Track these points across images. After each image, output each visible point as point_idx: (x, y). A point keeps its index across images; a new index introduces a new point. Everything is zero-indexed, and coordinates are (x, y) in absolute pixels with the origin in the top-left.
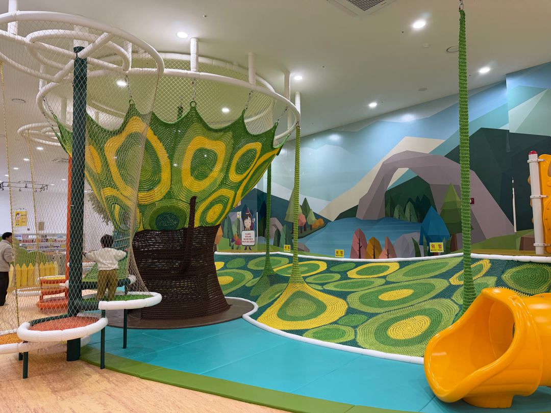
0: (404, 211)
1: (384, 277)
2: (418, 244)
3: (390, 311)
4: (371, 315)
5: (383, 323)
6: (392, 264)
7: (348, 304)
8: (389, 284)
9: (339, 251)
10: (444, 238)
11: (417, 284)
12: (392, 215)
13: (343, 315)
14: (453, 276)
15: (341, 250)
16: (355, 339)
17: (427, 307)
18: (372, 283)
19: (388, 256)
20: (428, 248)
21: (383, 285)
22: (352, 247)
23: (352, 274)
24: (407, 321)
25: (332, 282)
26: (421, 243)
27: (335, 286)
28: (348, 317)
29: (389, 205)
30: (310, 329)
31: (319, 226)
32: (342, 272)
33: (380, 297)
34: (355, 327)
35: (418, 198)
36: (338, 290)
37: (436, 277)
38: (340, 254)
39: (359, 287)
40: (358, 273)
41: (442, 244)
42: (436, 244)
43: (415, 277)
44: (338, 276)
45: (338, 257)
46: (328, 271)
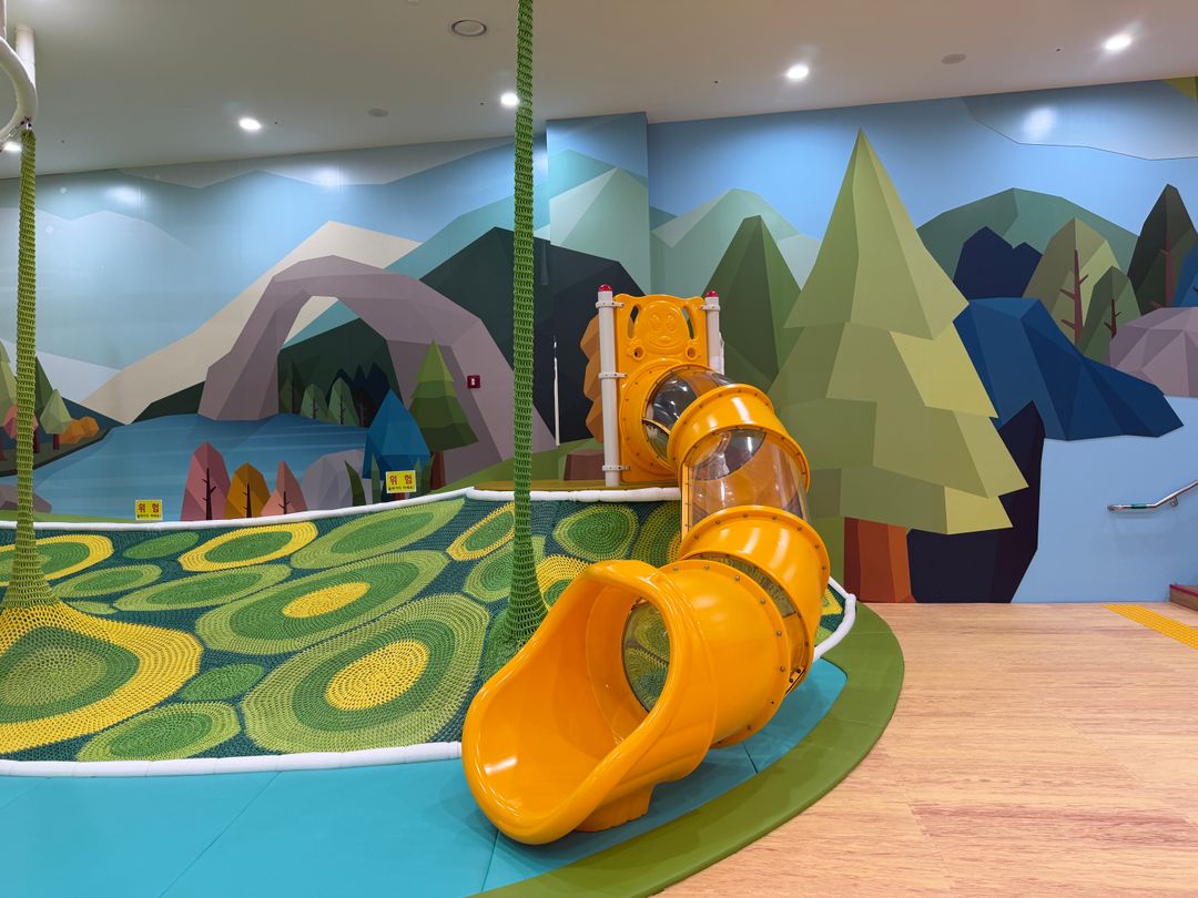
0: (328, 399)
1: (286, 560)
2: (360, 475)
3: (322, 642)
4: (272, 662)
5: (312, 675)
6: (299, 526)
7: (202, 642)
8: (301, 576)
9: (149, 503)
10: (419, 462)
11: (373, 568)
12: (296, 409)
13: (194, 673)
14: (451, 542)
15: (154, 501)
16: (242, 734)
17: (412, 618)
18: (255, 578)
19: (285, 508)
20: (382, 483)
21: (286, 580)
22: (187, 493)
23: (193, 560)
24: (371, 658)
25: (138, 589)
26: (367, 475)
27: (152, 599)
28: (206, 676)
29: (288, 385)
30: (96, 734)
31: (83, 439)
32: (163, 558)
33: (286, 612)
34: (235, 701)
35: (360, 368)
36: (164, 607)
37: (412, 547)
38: (149, 510)
39: (222, 591)
40: (210, 557)
41: (412, 473)
42: (400, 475)
43: (364, 553)
44: (153, 572)
45: (144, 519)
46: (117, 559)
